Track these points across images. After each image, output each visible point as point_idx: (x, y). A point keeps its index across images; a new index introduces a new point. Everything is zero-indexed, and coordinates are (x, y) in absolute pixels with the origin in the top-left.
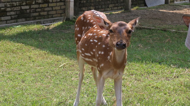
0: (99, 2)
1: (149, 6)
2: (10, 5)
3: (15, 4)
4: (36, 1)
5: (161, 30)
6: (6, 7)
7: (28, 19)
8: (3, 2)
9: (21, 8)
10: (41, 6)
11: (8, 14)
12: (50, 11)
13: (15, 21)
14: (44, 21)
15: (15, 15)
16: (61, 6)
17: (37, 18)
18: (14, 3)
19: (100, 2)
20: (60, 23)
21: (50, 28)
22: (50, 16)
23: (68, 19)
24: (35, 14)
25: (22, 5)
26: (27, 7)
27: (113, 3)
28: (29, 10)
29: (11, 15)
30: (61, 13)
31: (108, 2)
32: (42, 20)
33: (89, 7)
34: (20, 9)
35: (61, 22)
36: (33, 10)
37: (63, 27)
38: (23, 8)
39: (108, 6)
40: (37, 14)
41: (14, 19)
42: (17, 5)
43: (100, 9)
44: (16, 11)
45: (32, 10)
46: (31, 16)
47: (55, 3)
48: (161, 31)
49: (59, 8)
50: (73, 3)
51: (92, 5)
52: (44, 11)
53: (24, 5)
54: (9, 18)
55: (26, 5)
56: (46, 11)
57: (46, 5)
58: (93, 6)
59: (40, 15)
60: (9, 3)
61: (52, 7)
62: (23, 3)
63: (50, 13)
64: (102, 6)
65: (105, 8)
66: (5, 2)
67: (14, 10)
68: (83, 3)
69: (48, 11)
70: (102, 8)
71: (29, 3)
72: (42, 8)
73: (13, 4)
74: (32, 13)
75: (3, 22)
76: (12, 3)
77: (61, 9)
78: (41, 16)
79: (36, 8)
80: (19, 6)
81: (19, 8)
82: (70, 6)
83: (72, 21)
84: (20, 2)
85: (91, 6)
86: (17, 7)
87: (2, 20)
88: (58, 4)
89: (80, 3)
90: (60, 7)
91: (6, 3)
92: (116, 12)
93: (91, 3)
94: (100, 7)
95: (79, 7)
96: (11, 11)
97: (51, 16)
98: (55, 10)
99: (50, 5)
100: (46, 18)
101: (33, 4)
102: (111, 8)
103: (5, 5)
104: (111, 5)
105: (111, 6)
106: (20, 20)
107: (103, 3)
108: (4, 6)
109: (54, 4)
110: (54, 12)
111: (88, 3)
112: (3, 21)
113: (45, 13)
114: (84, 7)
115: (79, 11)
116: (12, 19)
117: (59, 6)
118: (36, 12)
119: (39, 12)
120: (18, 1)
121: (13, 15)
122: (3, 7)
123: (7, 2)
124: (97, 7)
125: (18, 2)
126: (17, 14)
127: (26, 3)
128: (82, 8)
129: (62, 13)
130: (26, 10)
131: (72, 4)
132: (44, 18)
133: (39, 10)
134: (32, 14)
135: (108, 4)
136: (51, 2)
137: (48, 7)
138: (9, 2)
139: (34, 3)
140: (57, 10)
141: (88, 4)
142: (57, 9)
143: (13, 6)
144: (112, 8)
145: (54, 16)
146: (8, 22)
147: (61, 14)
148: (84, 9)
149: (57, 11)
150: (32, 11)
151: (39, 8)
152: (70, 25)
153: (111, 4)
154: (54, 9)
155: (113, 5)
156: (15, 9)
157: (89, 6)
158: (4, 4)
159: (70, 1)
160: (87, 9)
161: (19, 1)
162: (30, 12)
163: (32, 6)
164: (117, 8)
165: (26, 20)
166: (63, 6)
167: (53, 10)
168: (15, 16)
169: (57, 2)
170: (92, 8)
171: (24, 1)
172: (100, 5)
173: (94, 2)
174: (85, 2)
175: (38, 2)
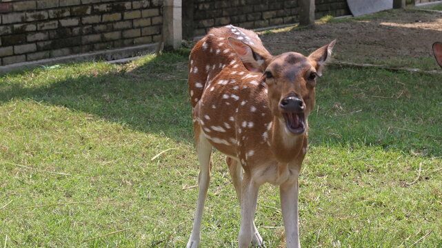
0: (241, 5)
1: (356, 14)
2: (34, 16)
3: (45, 14)
4: (95, 8)
5: (387, 69)
6: (24, 21)
7: (76, 49)
8: (17, 12)
9: (59, 23)
10: (106, 18)
11: (30, 38)
12: (128, 29)
13: (47, 53)
14: (113, 54)
15: (45, 41)
16: (151, 17)
17: (97, 46)
18: (42, 13)
19: (243, 6)
20: (150, 57)
21: (128, 71)
22: (126, 42)
23: (169, 48)
24: (92, 38)
25: (63, 18)
26: (75, 22)
27: (272, 7)
28: (78, 28)
29: (36, 42)
30: (153, 33)
31: (262, 6)
32: (108, 51)
33: (218, 20)
34: (57, 27)
35: (154, 56)
36: (87, 29)
37: (157, 66)
38: (64, 23)
39: (262, 16)
40: (97, 37)
41: (45, 49)
42: (51, 17)
43: (243, 22)
44: (47, 30)
45: (85, 28)
46: (83, 42)
47: (139, 12)
48: (386, 72)
49: (147, 22)
50: (180, 10)
51: (225, 13)
52: (113, 30)
53: (66, 18)
54: (32, 47)
55: (72, 16)
56: (117, 30)
57: (118, 16)
58: (226, 16)
59: (103, 40)
60: (32, 14)
61: (131, 20)
62: (63, 12)
63: (128, 34)
64: (247, 17)
65: (254, 21)
66: (22, 12)
67: (43, 29)
68: (204, 10)
69: (123, 30)
70: (247, 21)
71: (77, 11)
72: (109, 22)
73: (40, 16)
74: (86, 35)
75: (18, 57)
76: (38, 13)
77: (152, 25)
78: (106, 42)
79: (95, 24)
80: (54, 19)
81: (55, 24)
82: (172, 18)
83: (178, 51)
84: (57, 11)
85: (221, 16)
86: (51, 23)
87: (16, 52)
88: (146, 13)
89: (196, 10)
90: (149, 19)
91: (24, 14)
92: (280, 30)
93: (222, 8)
94: (243, 18)
95: (195, 20)
96: (37, 31)
97: (130, 41)
98: (140, 27)
99: (127, 15)
100: (118, 47)
101: (88, 15)
102: (269, 19)
103: (22, 18)
104: (268, 13)
105: (267, 15)
106: (59, 52)
107: (249, 9)
108: (20, 20)
109: (136, 14)
110: (136, 33)
111: (215, 9)
112: (19, 54)
113: (116, 35)
114: (205, 18)
115: (195, 29)
116: (38, 50)
117: (147, 18)
118: (94, 33)
119: (101, 32)
120: (51, 9)
121: (41, 41)
122: (17, 23)
123: (28, 11)
124: (236, 18)
125: (51, 11)
126: (49, 39)
127: (71, 11)
128: (200, 22)
129: (156, 34)
130: (71, 27)
131: (177, 14)
132: (114, 47)
133: (101, 27)
134: (86, 37)
135: (261, 12)
136: (130, 8)
137: (122, 19)
138: (31, 11)
139: (89, 12)
140: (144, 27)
141: (215, 11)
142: (142, 25)
143: (40, 20)
144: (271, 20)
145: (136, 41)
146: (31, 56)
147: (152, 36)
148: (205, 23)
149: (144, 30)
150: (84, 31)
151: (101, 23)
152: (174, 62)
153: (269, 10)
154: (136, 24)
155: (274, 13)
156: (46, 26)
157: (217, 17)
158: (20, 15)
159: (172, 7)
160: (213, 24)
161: (55, 8)
162: (81, 34)
163: (86, 20)
164: (281, 19)
165: (72, 52)
166: (156, 18)
167: (133, 28)
168: (46, 43)
169: (142, 9)
170: (223, 20)
171: (66, 7)
172: (243, 14)
173: (228, 7)
174: (207, 6)
175: (98, 10)
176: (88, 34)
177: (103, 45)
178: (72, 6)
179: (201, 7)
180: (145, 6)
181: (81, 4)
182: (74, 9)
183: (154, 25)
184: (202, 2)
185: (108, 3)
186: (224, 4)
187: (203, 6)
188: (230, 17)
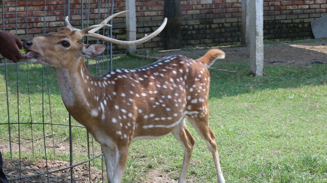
1: (316, 38)
33: (202, 40)
51: (208, 36)
58: (209, 38)
59: (117, 49)
64: (226, 39)
68: (192, 34)
77: (152, 42)
85: (205, 38)
89: (185, 34)
93: (205, 34)
94: (222, 40)
95: (184, 40)
107: (228, 34)
114: (193, 39)
124: (216, 40)
128: (189, 41)
129: (155, 47)
141: (200, 35)
147: (152, 48)
148: (193, 42)
157: (202, 39)
160: (199, 42)
169: (144, 32)
170: (207, 41)
172: (223, 37)
173: (211, 33)
174: (194, 32)
175: (113, 32)
177: (116, 51)
179: (189, 32)
180: (147, 31)
183: (154, 42)
184: (190, 30)
185: (120, 28)
186: (208, 31)
187: (191, 32)
188: (213, 39)
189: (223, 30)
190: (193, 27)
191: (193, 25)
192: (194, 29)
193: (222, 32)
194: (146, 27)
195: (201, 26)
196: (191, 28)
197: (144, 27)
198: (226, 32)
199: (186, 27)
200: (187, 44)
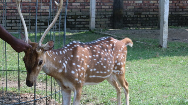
4: (81, 16)
7: (73, 29)
13: (61, 29)
15: (61, 25)
16: (105, 21)
17: (82, 29)
24: (79, 26)
25: (68, 19)
26: (73, 20)
28: (74, 23)
29: (57, 25)
33: (135, 24)
36: (78, 23)
44: (62, 22)
45: (77, 22)
46: (76, 27)
51: (138, 22)
53: (70, 19)
55: (72, 18)
58: (139, 23)
59: (84, 27)
62: (68, 17)
64: (149, 24)
68: (129, 21)
71: (74, 17)
72: (87, 21)
77: (105, 24)
79: (81, 22)
85: (137, 23)
88: (103, 20)
90: (104, 22)
93: (137, 20)
94: (147, 24)
95: (124, 23)
96: (58, 22)
101: (79, 19)
107: (151, 22)
109: (99, 20)
110: (98, 26)
111: (134, 20)
114: (129, 23)
116: (58, 28)
117: (103, 21)
118: (81, 24)
119: (83, 24)
124: (144, 24)
125: (64, 16)
127: (72, 17)
128: (127, 24)
129: (107, 27)
130: (72, 22)
133: (84, 23)
134: (77, 25)
136: (96, 17)
139: (79, 17)
140: (102, 24)
141: (134, 21)
147: (105, 27)
148: (129, 25)
150: (77, 24)
151: (83, 22)
160: (133, 25)
162: (75, 24)
163: (77, 20)
165: (71, 30)
166: (107, 22)
169: (101, 18)
170: (138, 25)
171: (70, 15)
172: (147, 23)
174: (130, 19)
175: (83, 17)
176: (78, 24)
177: (84, 28)
178: (73, 15)
179: (128, 19)
180: (102, 17)
181: (76, 15)
182: (73, 16)
183: (106, 24)
184: (128, 18)
185: (87, 15)
186: (139, 19)
187: (129, 19)
188: (141, 23)
189: (148, 19)
190: (130, 16)
191: (130, 15)
192: (130, 17)
193: (146, 20)
194: (102, 15)
195: (135, 16)
196: (129, 17)
197: (101, 15)
198: (149, 20)
199: (126, 16)
200: (126, 26)
